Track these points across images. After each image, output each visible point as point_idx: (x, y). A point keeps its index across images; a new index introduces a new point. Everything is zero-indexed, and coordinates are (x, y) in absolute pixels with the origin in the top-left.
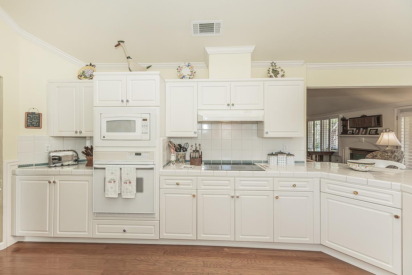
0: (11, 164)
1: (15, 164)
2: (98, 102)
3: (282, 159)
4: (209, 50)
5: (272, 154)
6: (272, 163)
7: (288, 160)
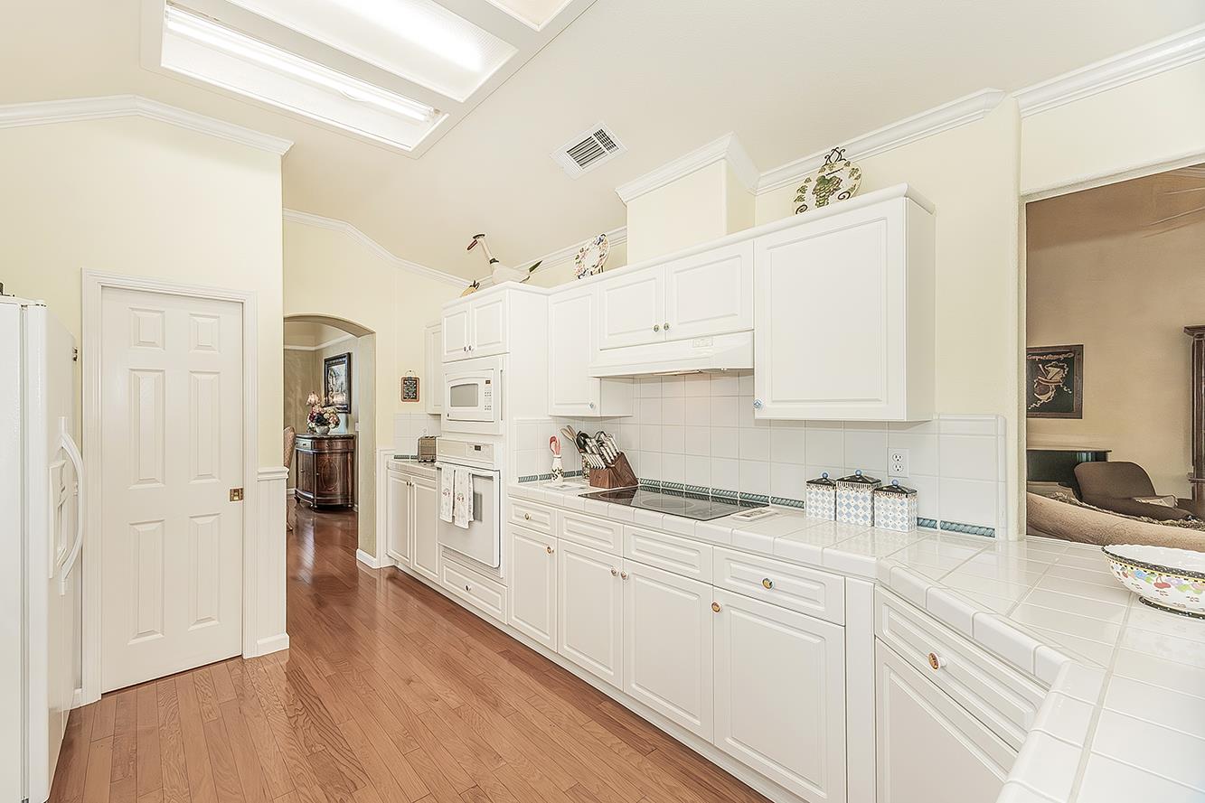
0: (386, 452)
1: (390, 452)
2: (445, 354)
3: (853, 503)
4: (624, 192)
5: (824, 482)
6: (813, 511)
7: (879, 509)
